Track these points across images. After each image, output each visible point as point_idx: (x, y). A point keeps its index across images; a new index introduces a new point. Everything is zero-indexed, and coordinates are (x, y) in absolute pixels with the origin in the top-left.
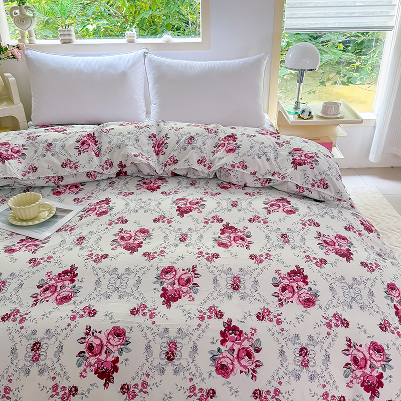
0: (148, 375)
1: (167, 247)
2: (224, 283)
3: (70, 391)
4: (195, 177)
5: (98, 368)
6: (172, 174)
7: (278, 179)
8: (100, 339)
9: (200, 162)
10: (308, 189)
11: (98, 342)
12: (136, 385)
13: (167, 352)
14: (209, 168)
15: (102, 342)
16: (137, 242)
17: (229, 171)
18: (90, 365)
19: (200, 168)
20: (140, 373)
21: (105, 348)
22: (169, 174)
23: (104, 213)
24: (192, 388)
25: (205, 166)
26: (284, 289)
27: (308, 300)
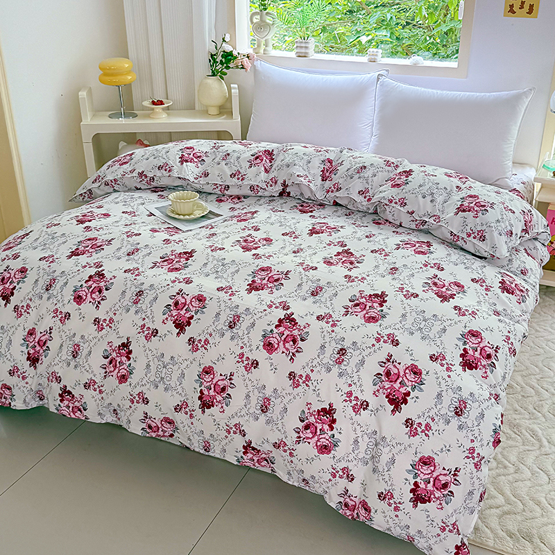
1: (278, 254)
2: (307, 288)
3: (153, 332)
5: (177, 320)
6: (334, 203)
7: (433, 222)
9: (361, 193)
10: (463, 238)
11: (183, 301)
12: (200, 340)
14: (369, 200)
15: (186, 301)
16: (255, 246)
18: (172, 316)
19: (359, 199)
20: (206, 332)
21: (187, 306)
22: (332, 202)
23: (245, 220)
24: (242, 355)
25: (365, 198)
26: (357, 305)
27: (373, 318)
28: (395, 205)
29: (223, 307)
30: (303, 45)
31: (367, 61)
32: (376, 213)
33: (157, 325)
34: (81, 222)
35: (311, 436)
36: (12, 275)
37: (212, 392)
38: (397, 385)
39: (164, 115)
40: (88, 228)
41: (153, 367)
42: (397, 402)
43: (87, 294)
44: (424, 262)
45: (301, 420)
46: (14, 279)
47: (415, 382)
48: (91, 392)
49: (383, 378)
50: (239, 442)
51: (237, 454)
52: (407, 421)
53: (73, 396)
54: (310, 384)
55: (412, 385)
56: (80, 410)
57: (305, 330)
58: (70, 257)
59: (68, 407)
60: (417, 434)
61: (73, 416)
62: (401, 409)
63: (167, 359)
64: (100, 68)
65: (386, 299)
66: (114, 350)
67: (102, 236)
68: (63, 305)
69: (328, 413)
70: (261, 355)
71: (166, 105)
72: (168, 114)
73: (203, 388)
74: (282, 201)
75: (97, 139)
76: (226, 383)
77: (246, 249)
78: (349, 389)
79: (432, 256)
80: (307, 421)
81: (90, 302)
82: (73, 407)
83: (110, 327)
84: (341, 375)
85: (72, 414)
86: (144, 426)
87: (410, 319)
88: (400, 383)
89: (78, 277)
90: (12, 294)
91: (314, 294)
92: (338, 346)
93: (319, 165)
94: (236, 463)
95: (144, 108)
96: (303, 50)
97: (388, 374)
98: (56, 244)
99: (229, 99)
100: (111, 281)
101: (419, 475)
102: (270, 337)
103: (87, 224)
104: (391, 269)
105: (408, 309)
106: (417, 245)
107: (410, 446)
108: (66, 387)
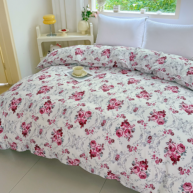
0: (94, 128)
1: (117, 93)
2: (131, 108)
3: (71, 126)
4: (143, 72)
5: (80, 121)
6: (135, 69)
8: (83, 113)
9: (146, 66)
10: (190, 85)
11: (82, 114)
12: (90, 130)
13: (102, 123)
14: (150, 69)
15: (83, 114)
16: (108, 89)
17: (157, 71)
18: (78, 120)
19: (146, 68)
20: (92, 127)
21: (84, 116)
22: (134, 69)
23: (102, 78)
24: (107, 137)
25: (148, 68)
26: (153, 116)
27: (161, 122)
28: (161, 71)
29: (98, 117)
30: (116, 8)
31: (140, 13)
32: (152, 73)
33: (73, 123)
34: (41, 79)
35: (137, 171)
36: (16, 101)
37: (95, 151)
38: (175, 153)
39: (66, 35)
40: (43, 82)
41: (71, 140)
42: (175, 160)
43: (45, 110)
44: (177, 96)
45: (133, 165)
46: (17, 103)
47: (182, 151)
48: (47, 147)
49: (168, 149)
50: (106, 171)
51: (105, 175)
52: (179, 168)
53: (40, 148)
54: (137, 151)
55: (181, 153)
56: (42, 153)
57: (134, 128)
58: (37, 94)
59: (38, 152)
60: (184, 174)
61: (40, 156)
62: (177, 163)
63: (77, 137)
64: (43, 18)
65: (165, 113)
66: (56, 132)
67: (49, 85)
68: (36, 114)
69: (145, 163)
70: (115, 137)
71: (67, 31)
72: (67, 35)
73: (91, 149)
74: (114, 69)
75: (43, 44)
76: (101, 147)
77: (105, 90)
78: (154, 154)
79: (180, 93)
80: (135, 165)
81: (46, 113)
82: (40, 152)
83: (54, 123)
84: (150, 148)
85: (39, 155)
86: (68, 161)
87: (177, 123)
88: (176, 152)
89: (41, 103)
90: (16, 109)
91: (135, 111)
92: (148, 135)
93: (129, 55)
94: (104, 178)
95: (59, 32)
96: (116, 10)
97: (170, 148)
98: (32, 88)
99: (89, 28)
100: (54, 105)
101: (184, 190)
102: (119, 130)
103: (43, 80)
104: (165, 100)
105: (175, 118)
106: (173, 88)
107: (180, 178)
108: (37, 145)
